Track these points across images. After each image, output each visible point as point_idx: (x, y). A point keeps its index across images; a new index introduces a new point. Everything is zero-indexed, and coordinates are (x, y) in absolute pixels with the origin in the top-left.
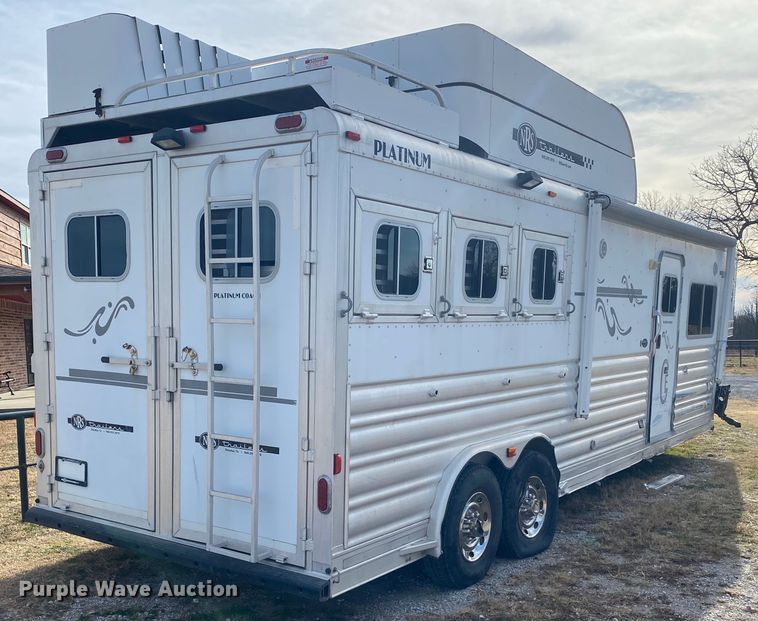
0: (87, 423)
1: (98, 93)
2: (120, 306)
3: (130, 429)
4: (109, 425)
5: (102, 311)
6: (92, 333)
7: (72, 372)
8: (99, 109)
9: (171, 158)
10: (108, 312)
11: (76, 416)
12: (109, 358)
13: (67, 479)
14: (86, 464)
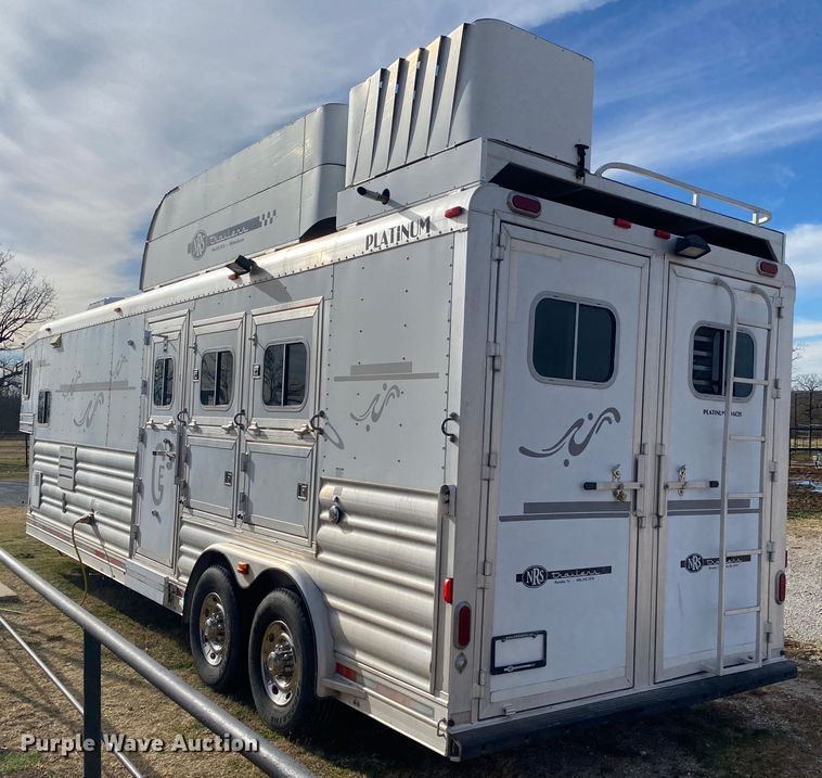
0: (548, 575)
1: (581, 149)
2: (603, 419)
3: (608, 570)
4: (580, 571)
5: (579, 423)
6: (565, 453)
7: (529, 507)
8: (579, 170)
9: (670, 262)
10: (588, 425)
11: (531, 570)
12: (595, 484)
13: (514, 666)
14: (544, 633)
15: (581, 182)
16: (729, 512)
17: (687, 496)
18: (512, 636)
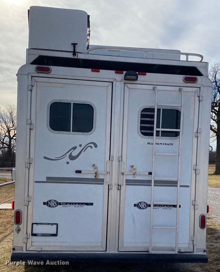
0: (60, 204)
1: (74, 45)
2: (87, 146)
3: (92, 204)
4: (76, 204)
5: (74, 148)
6: (67, 159)
7: (48, 178)
8: (74, 53)
9: (124, 83)
10: (79, 149)
11: (50, 201)
12: (81, 171)
13: (41, 234)
14: (57, 224)
15: (76, 57)
16: (154, 185)
17: (137, 178)
18: (41, 224)
